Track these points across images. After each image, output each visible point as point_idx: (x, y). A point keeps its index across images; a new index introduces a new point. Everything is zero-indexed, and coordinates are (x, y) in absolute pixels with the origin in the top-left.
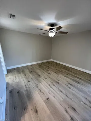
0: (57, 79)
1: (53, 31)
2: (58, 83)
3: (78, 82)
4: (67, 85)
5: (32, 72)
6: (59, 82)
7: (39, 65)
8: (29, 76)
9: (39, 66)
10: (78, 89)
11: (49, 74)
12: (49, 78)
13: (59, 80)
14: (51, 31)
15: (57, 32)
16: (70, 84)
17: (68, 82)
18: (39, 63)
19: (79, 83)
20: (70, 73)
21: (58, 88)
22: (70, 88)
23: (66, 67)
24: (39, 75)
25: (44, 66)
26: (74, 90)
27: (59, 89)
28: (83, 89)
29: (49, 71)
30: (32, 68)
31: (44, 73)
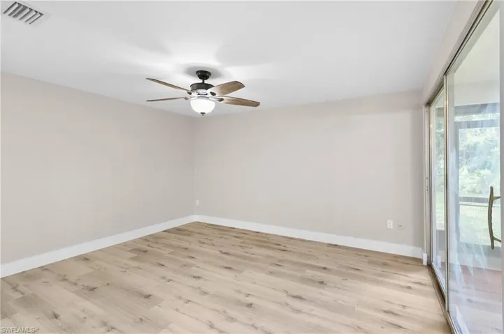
0: (239, 292)
1: (210, 95)
2: (250, 305)
3: (322, 283)
4: (287, 304)
5: (93, 289)
6: (250, 300)
7: (130, 251)
8: (82, 315)
9: (133, 255)
10: (325, 305)
11: (199, 278)
12: (206, 297)
13: (248, 295)
14: (201, 91)
15: (222, 100)
16: (294, 297)
17: (287, 292)
18: (133, 241)
19: (326, 284)
20: (287, 256)
21: (253, 326)
22: (299, 311)
23: (268, 238)
24: (148, 297)
25: (166, 252)
26: (313, 313)
27: (256, 328)
28: (340, 302)
29: (192, 265)
30: (91, 271)
31: (170, 280)
